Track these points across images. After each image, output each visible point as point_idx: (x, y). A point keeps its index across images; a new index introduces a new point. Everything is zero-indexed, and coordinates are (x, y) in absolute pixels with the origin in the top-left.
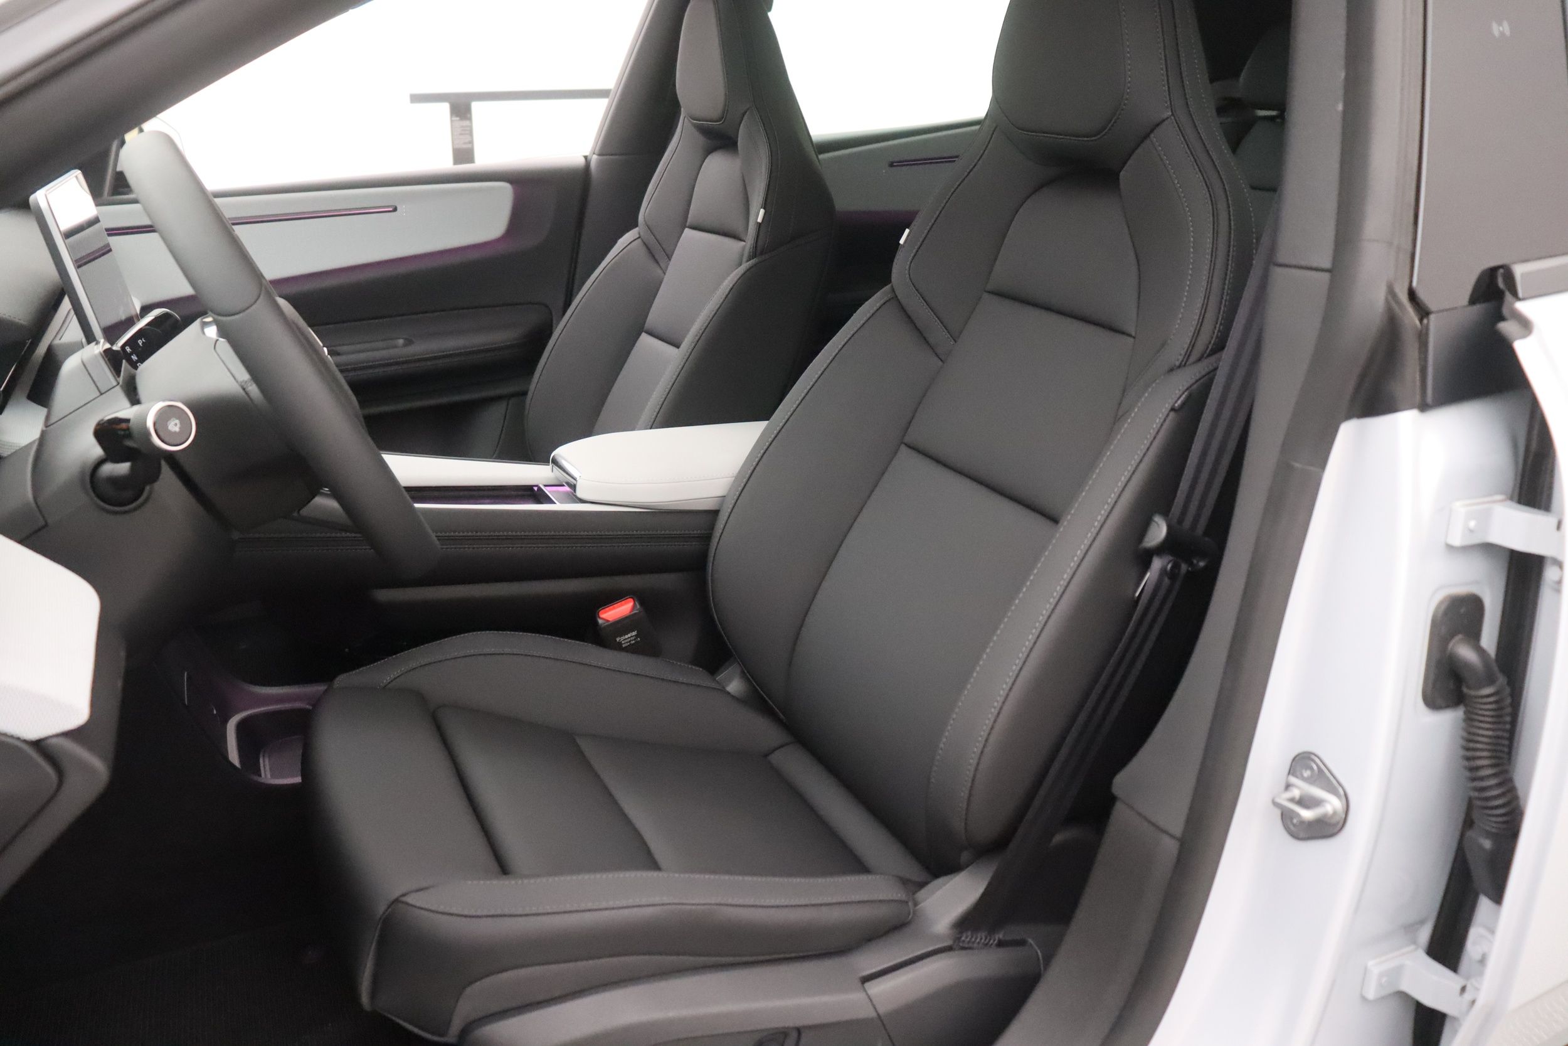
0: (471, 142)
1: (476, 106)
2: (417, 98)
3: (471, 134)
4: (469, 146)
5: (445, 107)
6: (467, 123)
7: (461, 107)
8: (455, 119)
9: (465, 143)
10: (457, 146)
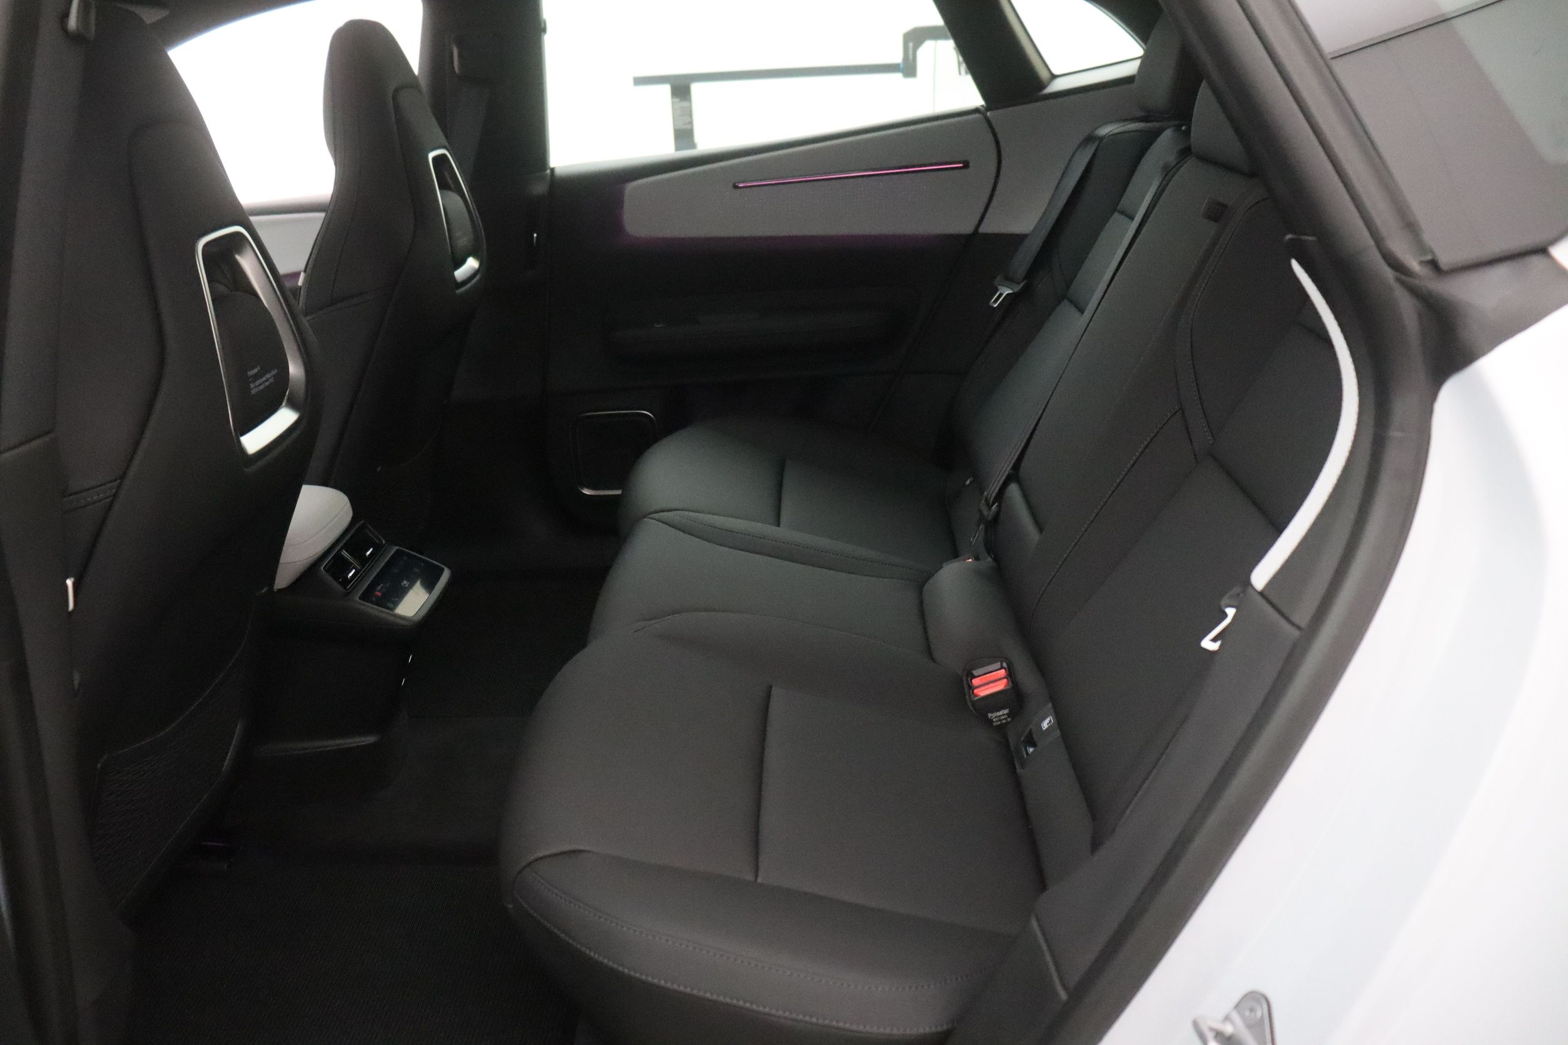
0: (691, 123)
1: (696, 88)
2: (640, 81)
3: (691, 115)
4: (689, 127)
5: (666, 89)
6: (685, 104)
7: (681, 88)
8: (677, 100)
9: (685, 124)
10: (678, 127)
